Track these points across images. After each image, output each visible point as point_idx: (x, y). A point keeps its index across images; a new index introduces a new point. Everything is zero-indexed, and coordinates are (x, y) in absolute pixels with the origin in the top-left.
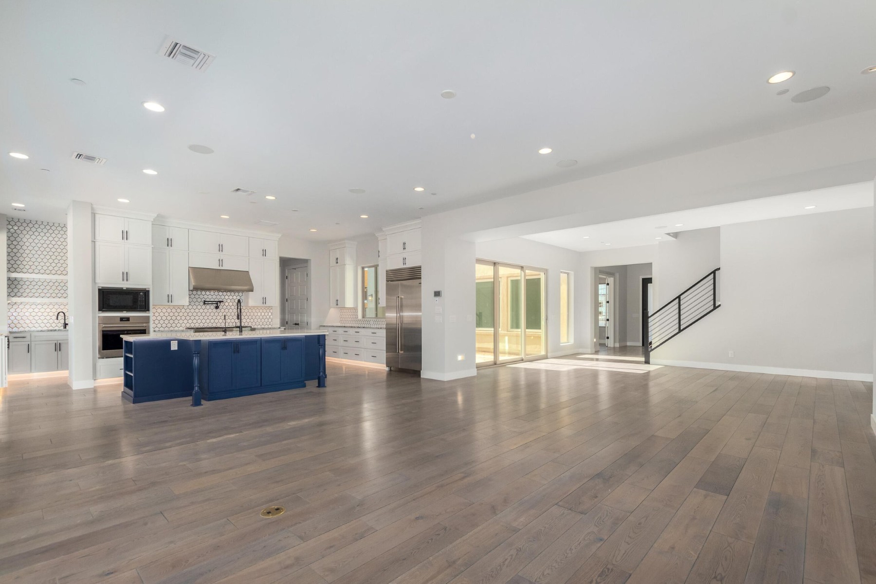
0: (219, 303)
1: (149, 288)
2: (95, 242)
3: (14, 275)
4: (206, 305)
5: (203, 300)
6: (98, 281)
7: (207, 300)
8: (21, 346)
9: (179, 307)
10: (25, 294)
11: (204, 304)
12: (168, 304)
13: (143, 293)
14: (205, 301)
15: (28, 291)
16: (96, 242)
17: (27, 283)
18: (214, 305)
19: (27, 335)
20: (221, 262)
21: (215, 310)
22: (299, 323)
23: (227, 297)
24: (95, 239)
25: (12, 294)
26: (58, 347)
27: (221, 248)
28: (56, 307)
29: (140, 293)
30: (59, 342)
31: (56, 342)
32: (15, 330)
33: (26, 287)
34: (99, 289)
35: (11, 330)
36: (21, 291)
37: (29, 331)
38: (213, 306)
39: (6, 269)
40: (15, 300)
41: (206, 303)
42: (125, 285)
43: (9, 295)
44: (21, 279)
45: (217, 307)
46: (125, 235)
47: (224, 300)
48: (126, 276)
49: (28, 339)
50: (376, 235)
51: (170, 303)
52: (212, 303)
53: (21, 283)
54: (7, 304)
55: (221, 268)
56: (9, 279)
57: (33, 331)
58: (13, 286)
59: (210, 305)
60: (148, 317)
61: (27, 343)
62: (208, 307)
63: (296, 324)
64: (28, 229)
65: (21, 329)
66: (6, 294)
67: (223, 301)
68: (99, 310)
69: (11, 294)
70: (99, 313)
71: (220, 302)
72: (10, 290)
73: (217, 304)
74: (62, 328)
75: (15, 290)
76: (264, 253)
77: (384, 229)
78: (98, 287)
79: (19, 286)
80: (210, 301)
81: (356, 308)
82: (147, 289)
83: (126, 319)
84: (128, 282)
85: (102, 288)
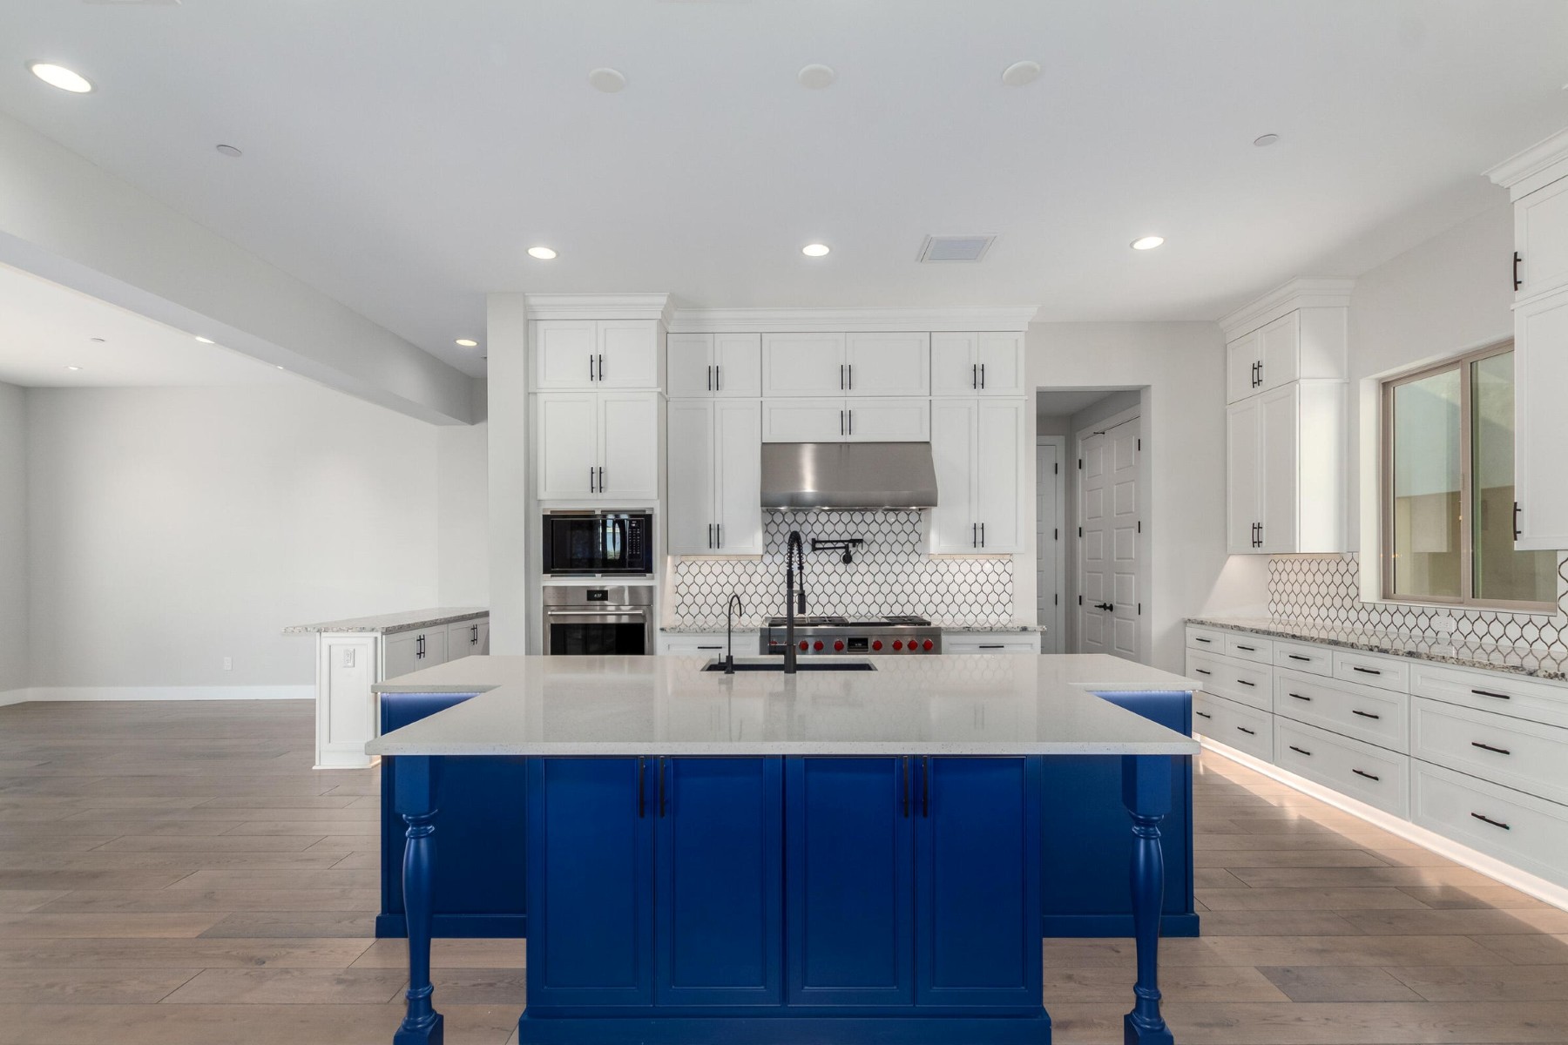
0: (850, 545)
1: (652, 509)
2: (535, 393)
4: (818, 552)
5: (811, 537)
6: (541, 494)
7: (823, 537)
9: (739, 558)
11: (814, 549)
14: (814, 542)
16: (538, 395)
18: (839, 551)
20: (846, 420)
21: (841, 567)
22: (1115, 604)
23: (874, 528)
27: (846, 377)
34: (544, 517)
38: (836, 557)
41: (818, 546)
42: (597, 504)
45: (847, 559)
46: (597, 367)
47: (868, 537)
48: (598, 478)
51: (714, 550)
52: (832, 545)
55: (847, 438)
59: (829, 552)
60: (652, 590)
62: (823, 557)
63: (1104, 607)
67: (861, 541)
68: (545, 572)
70: (543, 579)
71: (855, 542)
73: (846, 548)
76: (978, 377)
78: (544, 510)
80: (829, 541)
81: (1348, 558)
82: (647, 513)
83: (600, 595)
84: (605, 495)
85: (551, 512)
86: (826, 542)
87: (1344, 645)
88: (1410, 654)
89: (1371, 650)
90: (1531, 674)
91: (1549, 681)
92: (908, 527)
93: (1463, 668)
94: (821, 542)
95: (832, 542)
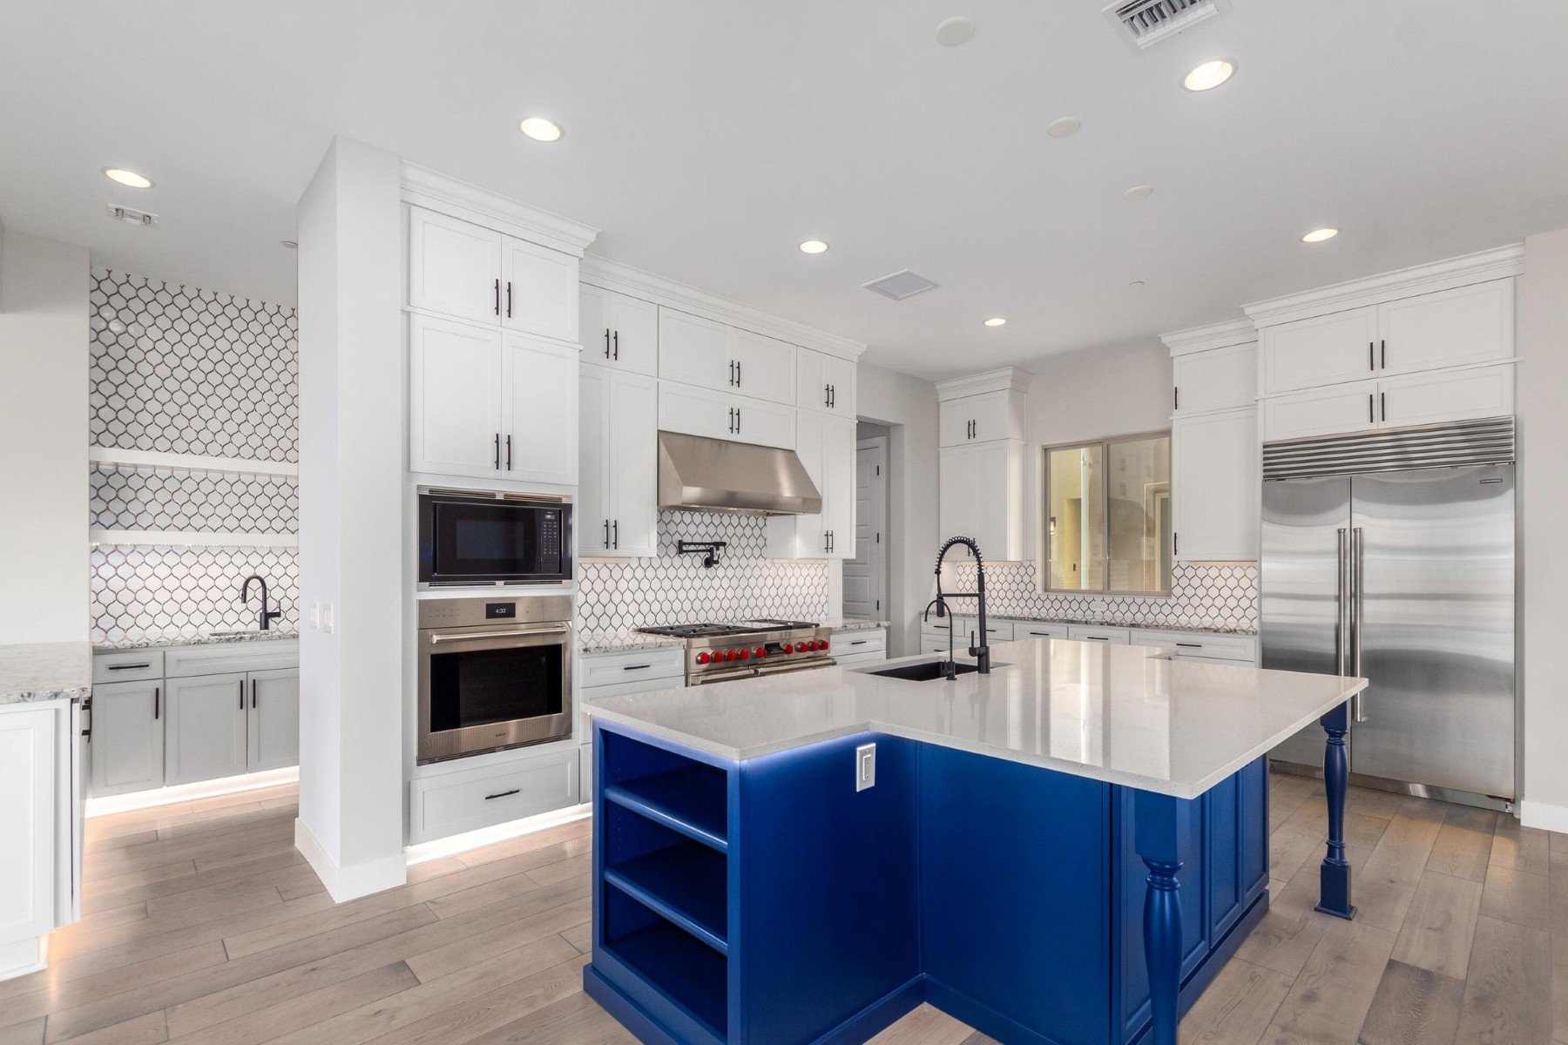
0: (715, 548)
1: (570, 497)
2: (409, 313)
3: (110, 456)
4: (683, 554)
5: (677, 538)
6: (418, 465)
7: (687, 539)
8: (134, 697)
9: (630, 561)
10: (145, 520)
11: (681, 551)
12: (606, 552)
13: (554, 513)
14: (681, 543)
15: (154, 508)
16: (412, 315)
17: (154, 484)
18: (702, 554)
19: (154, 657)
21: (703, 571)
24: (409, 304)
25: (107, 519)
26: (249, 694)
28: (239, 560)
29: (546, 512)
30: (252, 676)
31: (242, 677)
32: (116, 638)
33: (150, 496)
34: (422, 497)
35: (98, 639)
36: (135, 507)
37: (159, 644)
38: (699, 560)
39: (84, 437)
40: (114, 536)
41: (684, 548)
42: (501, 485)
43: (96, 521)
44: (131, 470)
45: (710, 562)
46: (504, 298)
47: (735, 541)
48: (504, 451)
49: (155, 670)
50: (1164, 340)
51: (612, 551)
52: (695, 548)
53: (135, 482)
54: (87, 552)
55: (734, 437)
56: (96, 469)
57: (173, 644)
58: (108, 493)
59: (692, 554)
60: (567, 603)
61: (153, 685)
62: (687, 559)
64: (155, 309)
65: (135, 636)
66: (85, 518)
67: (724, 544)
68: (423, 578)
69: (102, 518)
70: (419, 590)
71: (718, 545)
72: (99, 506)
73: (711, 551)
74: (256, 626)
75: (117, 507)
76: (830, 396)
77: (1248, 311)
78: (419, 487)
79: (127, 494)
80: (692, 544)
81: (1027, 564)
82: (564, 501)
83: (503, 611)
84: (512, 475)
85: (431, 491)
86: (690, 544)
87: (1079, 622)
88: (1133, 625)
89: (1102, 624)
90: (1215, 631)
91: (1227, 635)
92: (757, 532)
93: (1172, 632)
94: (686, 544)
95: (695, 544)
